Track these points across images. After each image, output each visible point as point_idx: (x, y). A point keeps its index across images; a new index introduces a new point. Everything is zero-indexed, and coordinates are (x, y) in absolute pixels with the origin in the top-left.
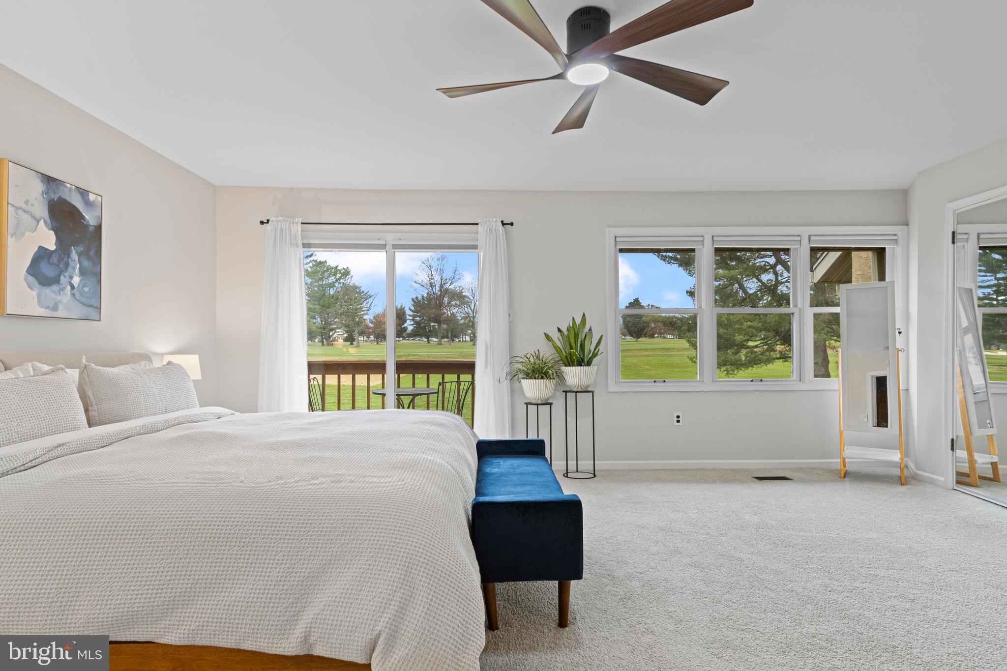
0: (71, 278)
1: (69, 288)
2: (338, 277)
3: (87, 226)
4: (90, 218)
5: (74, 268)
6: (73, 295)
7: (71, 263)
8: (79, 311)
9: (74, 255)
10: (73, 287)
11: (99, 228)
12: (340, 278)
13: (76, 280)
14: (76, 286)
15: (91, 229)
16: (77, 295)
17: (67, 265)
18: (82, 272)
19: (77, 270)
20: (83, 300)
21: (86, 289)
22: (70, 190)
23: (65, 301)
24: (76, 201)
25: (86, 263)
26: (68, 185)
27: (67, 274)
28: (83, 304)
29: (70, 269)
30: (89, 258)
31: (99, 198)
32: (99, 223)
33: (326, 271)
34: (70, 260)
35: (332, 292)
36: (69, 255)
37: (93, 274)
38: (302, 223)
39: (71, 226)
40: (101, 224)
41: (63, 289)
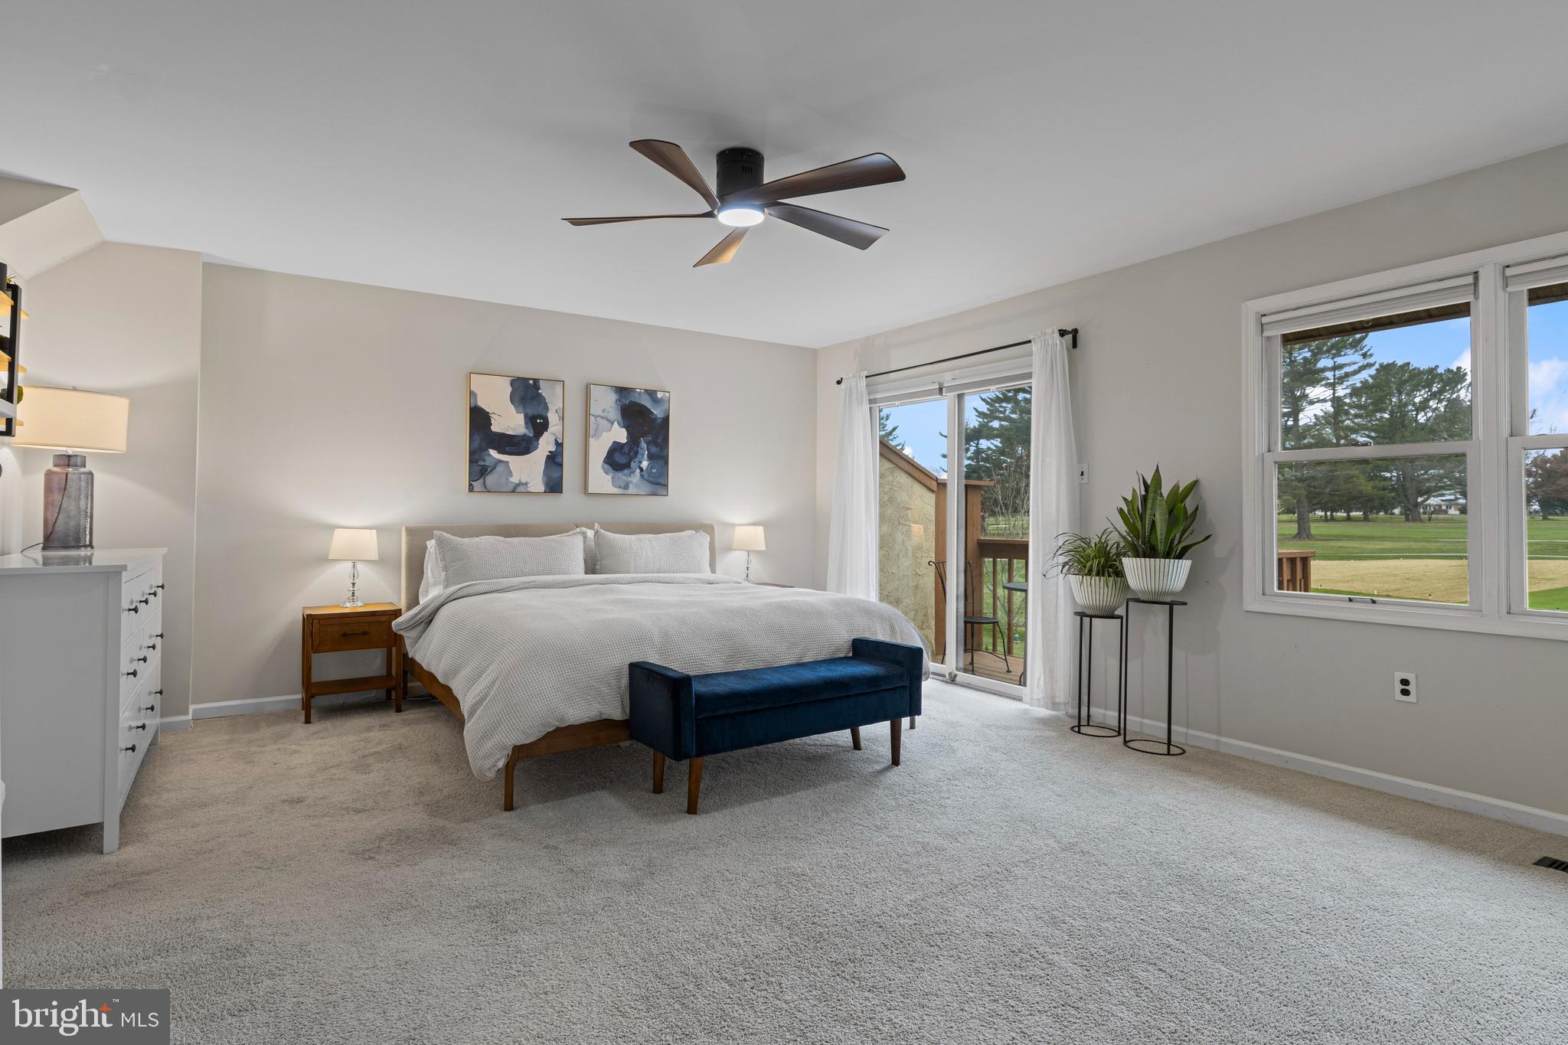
0: (640, 462)
1: (638, 470)
2: (1434, 389)
3: (656, 419)
4: (658, 412)
5: (643, 455)
6: (642, 476)
7: (640, 451)
8: (646, 488)
9: (643, 445)
10: (641, 470)
11: (666, 420)
12: (1441, 391)
13: (645, 464)
14: (644, 469)
15: (659, 421)
16: (646, 476)
17: (636, 453)
18: (651, 457)
19: (646, 456)
20: (651, 479)
21: (654, 471)
22: (640, 393)
23: (634, 481)
24: (646, 402)
25: (654, 449)
26: (638, 390)
27: (636, 460)
28: (651, 482)
29: (639, 456)
30: (656, 444)
31: (667, 394)
32: (666, 415)
33: (1406, 381)
34: (639, 449)
35: (1422, 418)
36: (638, 445)
37: (660, 457)
38: (866, 377)
39: (640, 421)
40: (668, 416)
41: (633, 472)
